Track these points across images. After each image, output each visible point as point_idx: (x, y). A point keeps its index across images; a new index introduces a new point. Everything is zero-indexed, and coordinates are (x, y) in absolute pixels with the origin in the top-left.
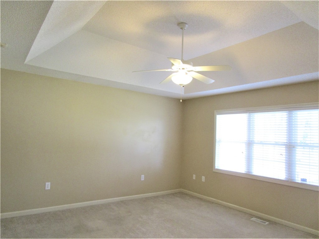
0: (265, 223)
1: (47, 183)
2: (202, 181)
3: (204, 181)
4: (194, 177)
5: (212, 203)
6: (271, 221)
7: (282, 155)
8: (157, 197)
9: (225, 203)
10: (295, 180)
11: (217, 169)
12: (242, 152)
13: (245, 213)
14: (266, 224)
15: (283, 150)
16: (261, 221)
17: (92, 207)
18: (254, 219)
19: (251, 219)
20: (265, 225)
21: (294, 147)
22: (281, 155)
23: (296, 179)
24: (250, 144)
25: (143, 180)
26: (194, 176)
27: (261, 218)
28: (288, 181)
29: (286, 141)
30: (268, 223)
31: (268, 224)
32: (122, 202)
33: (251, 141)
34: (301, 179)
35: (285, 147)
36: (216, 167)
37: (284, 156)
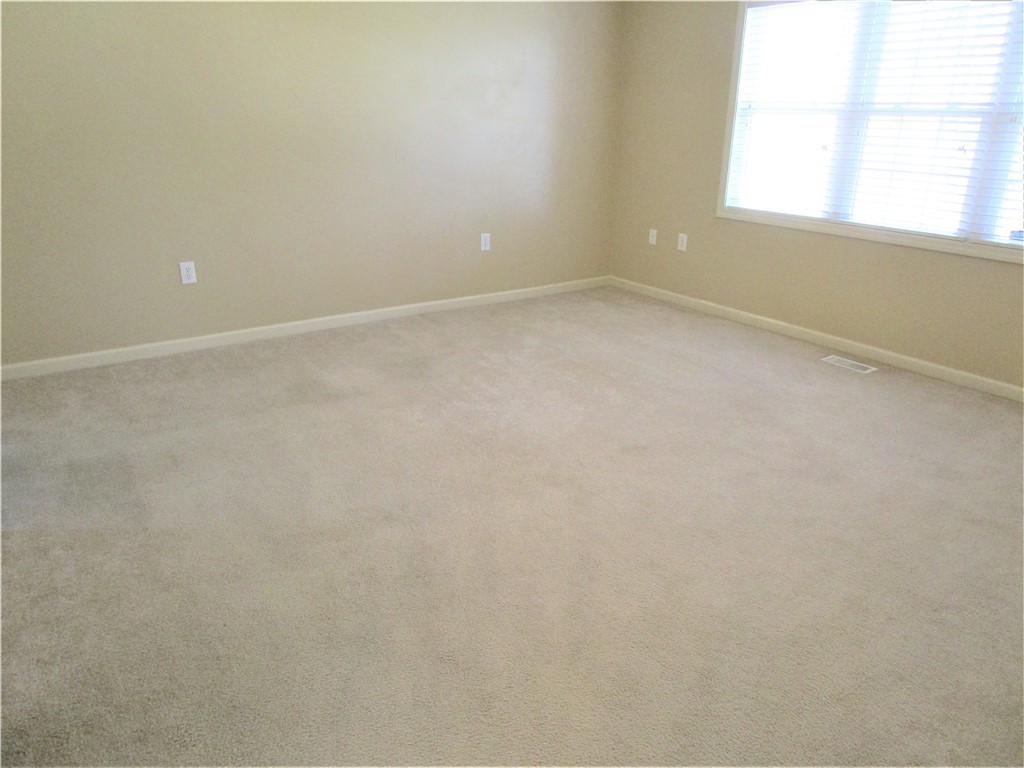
0: (866, 369)
1: (184, 265)
2: (679, 248)
3: (685, 250)
4: (653, 236)
5: (706, 314)
6: (883, 364)
7: (965, 151)
8: (532, 301)
9: (744, 314)
10: (991, 235)
11: (732, 209)
12: (824, 147)
13: (806, 342)
14: (868, 371)
15: (969, 132)
16: (853, 365)
17: (334, 333)
18: (832, 359)
19: (824, 359)
20: (866, 375)
21: (1013, 120)
22: (960, 149)
23: (997, 231)
24: (854, 116)
25: (488, 248)
26: (653, 233)
27: (854, 357)
28: (965, 240)
29: (988, 99)
30: (874, 369)
31: (874, 372)
32: (424, 316)
33: (862, 104)
34: (1013, 232)
35: (980, 119)
36: (729, 203)
37: (971, 155)
